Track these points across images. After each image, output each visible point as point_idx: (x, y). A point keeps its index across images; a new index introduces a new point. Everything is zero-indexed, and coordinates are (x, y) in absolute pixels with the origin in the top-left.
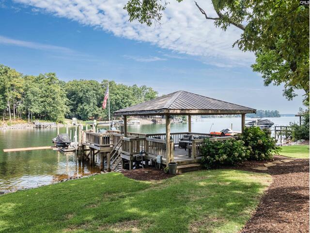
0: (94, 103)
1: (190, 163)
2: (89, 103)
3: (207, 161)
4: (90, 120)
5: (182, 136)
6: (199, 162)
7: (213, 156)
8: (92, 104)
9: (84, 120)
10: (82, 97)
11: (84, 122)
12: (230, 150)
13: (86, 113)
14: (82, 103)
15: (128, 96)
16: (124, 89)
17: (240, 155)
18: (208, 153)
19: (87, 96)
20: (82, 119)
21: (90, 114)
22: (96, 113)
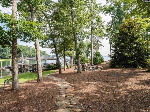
0: (9, 52)
1: (45, 69)
2: (6, 52)
3: (48, 69)
4: (7, 58)
5: (44, 64)
6: (47, 69)
7: (49, 68)
8: (8, 52)
9: (4, 58)
10: (3, 49)
11: (4, 59)
12: (53, 67)
13: (4, 56)
14: (3, 52)
15: (24, 50)
16: (22, 47)
17: (54, 68)
18: (49, 67)
19: (6, 49)
20: (2, 58)
21: (7, 56)
22: (10, 56)
